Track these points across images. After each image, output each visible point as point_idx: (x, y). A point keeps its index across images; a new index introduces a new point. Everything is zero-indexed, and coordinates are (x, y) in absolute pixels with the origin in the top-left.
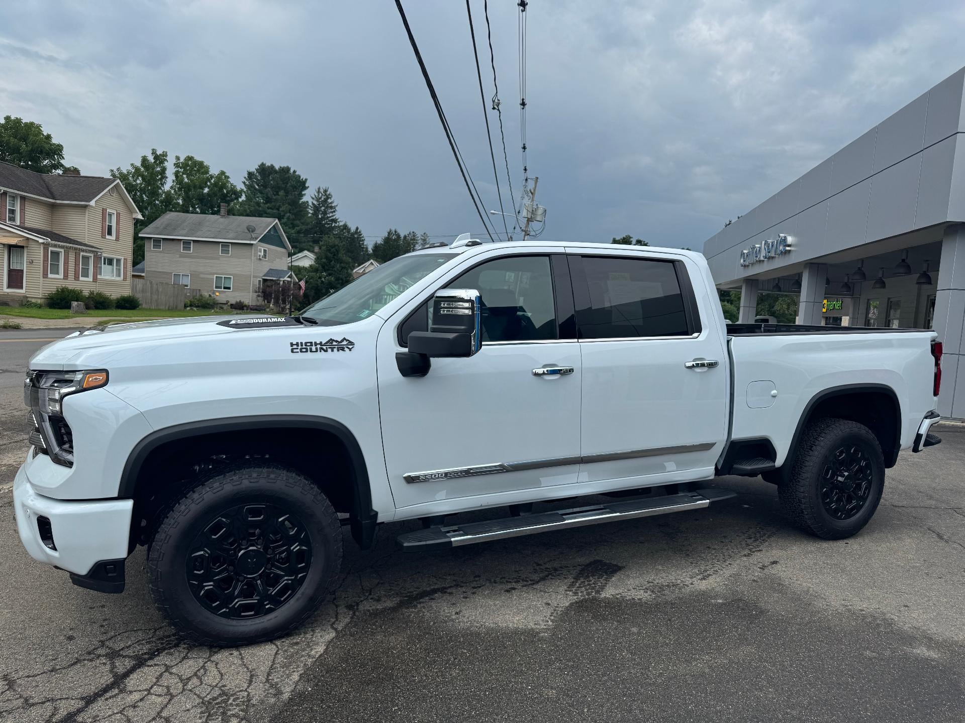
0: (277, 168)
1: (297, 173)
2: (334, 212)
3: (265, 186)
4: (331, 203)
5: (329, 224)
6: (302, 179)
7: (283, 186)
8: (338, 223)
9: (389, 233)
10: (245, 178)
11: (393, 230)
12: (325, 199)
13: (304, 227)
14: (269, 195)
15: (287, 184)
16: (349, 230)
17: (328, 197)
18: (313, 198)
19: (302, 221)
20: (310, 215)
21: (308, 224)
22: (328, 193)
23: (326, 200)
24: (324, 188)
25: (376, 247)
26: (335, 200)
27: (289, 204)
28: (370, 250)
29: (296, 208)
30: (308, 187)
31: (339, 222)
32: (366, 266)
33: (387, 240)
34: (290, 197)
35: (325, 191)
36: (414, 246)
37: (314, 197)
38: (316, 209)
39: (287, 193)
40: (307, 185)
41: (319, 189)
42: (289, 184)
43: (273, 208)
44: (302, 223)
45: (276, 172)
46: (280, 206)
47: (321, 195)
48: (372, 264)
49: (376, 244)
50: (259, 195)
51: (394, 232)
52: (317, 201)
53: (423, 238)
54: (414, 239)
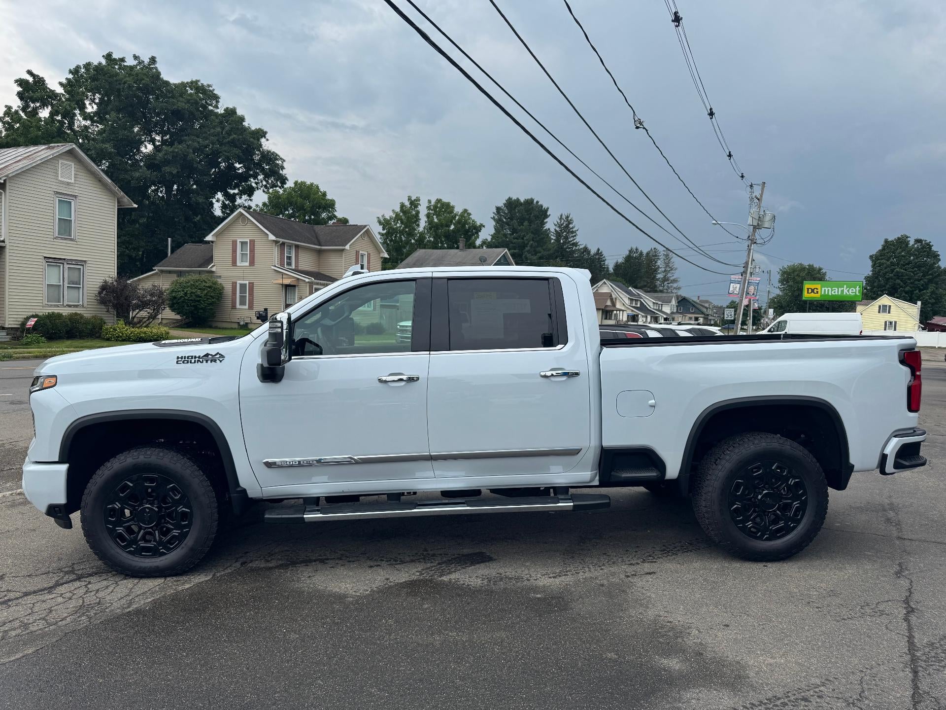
0: (522, 200)
1: (539, 203)
2: (575, 236)
3: (511, 219)
4: (572, 228)
5: (570, 248)
6: (544, 209)
7: (527, 217)
8: (578, 247)
9: (631, 251)
10: (494, 213)
11: (634, 248)
12: (566, 224)
13: (546, 253)
14: (515, 227)
15: (531, 214)
16: (589, 252)
17: (570, 222)
18: (555, 225)
19: (544, 247)
20: (552, 241)
21: (549, 250)
22: (570, 218)
23: (567, 226)
24: (566, 215)
25: (617, 267)
26: (576, 225)
27: (532, 233)
28: (611, 270)
29: (539, 236)
30: (550, 215)
31: (579, 245)
32: (599, 286)
33: (628, 258)
34: (533, 226)
35: (567, 217)
36: (656, 262)
37: (556, 223)
38: (559, 235)
39: (530, 222)
40: (548, 214)
41: (561, 216)
42: (533, 214)
43: (518, 237)
44: (544, 250)
45: (521, 204)
46: (524, 236)
47: (563, 221)
48: (605, 283)
49: (617, 263)
50: (507, 227)
51: (635, 250)
52: (559, 227)
53: (665, 254)
54: (656, 256)
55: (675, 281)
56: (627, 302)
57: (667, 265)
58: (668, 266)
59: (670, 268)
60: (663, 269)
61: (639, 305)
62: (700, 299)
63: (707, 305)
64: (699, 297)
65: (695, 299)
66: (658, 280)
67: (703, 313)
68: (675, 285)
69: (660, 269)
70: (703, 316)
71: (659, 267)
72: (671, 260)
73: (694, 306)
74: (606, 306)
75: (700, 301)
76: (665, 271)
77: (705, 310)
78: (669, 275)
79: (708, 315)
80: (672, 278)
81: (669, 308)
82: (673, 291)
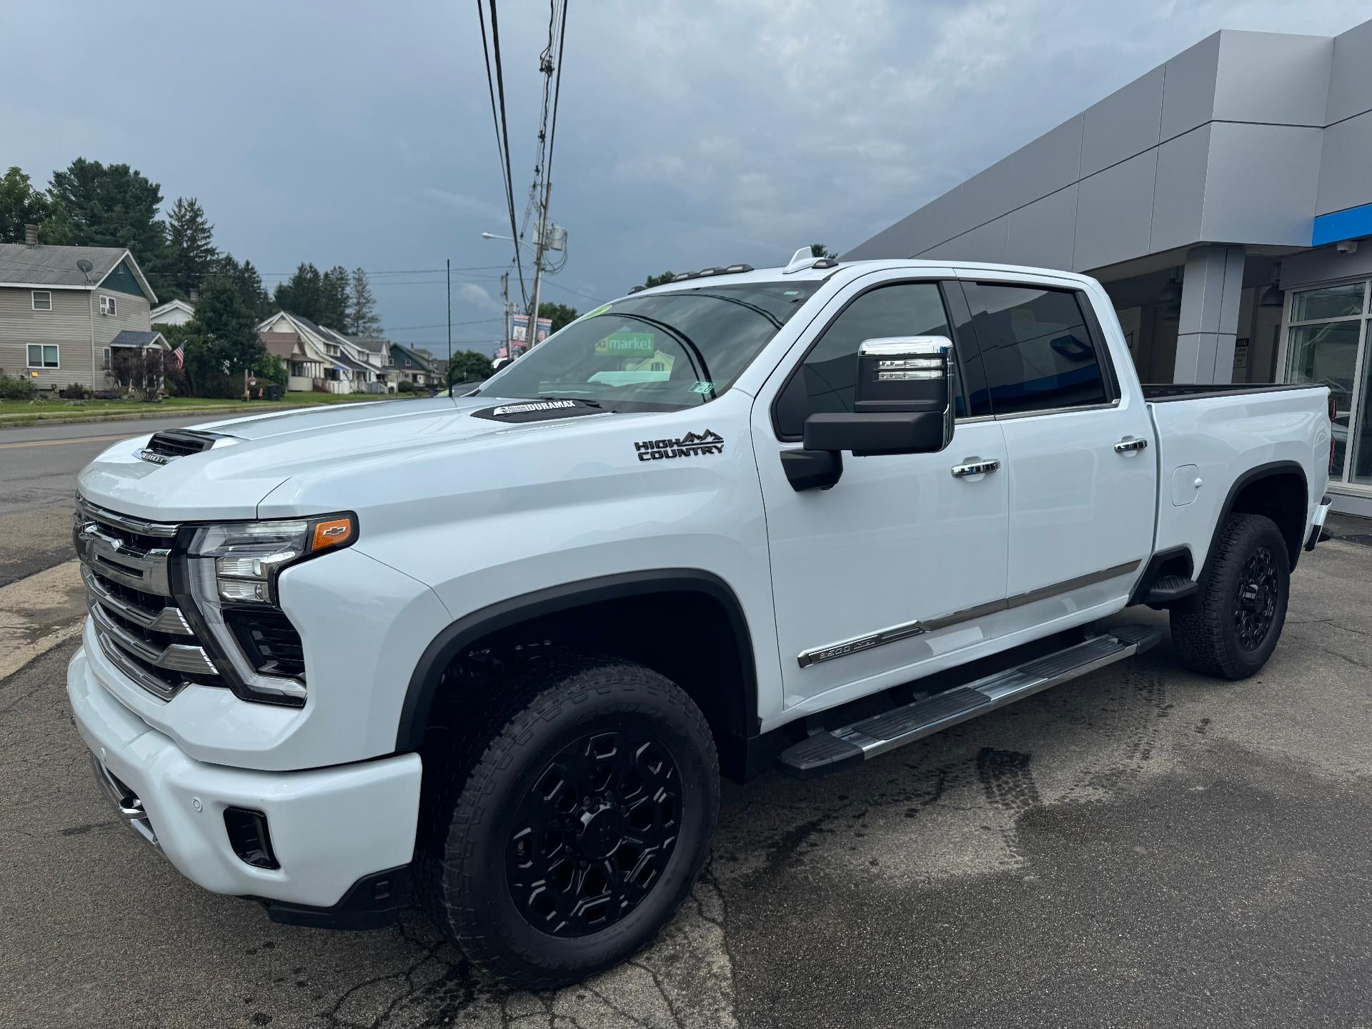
0: (105, 166)
1: (141, 175)
2: (209, 237)
3: (88, 197)
4: (202, 223)
5: (201, 257)
6: (151, 185)
7: (119, 196)
8: (216, 256)
9: (302, 269)
10: (50, 183)
11: (307, 265)
12: (191, 217)
13: (159, 263)
14: (96, 212)
15: (126, 192)
16: (235, 266)
17: (197, 213)
18: (171, 217)
19: (156, 252)
20: (168, 243)
21: (166, 257)
22: (196, 207)
23: (193, 219)
24: (189, 199)
25: (281, 292)
26: (209, 218)
27: (132, 225)
28: (272, 296)
29: (144, 232)
30: (162, 198)
31: (218, 254)
32: (274, 322)
33: (299, 280)
34: (132, 214)
35: (192, 204)
36: (343, 289)
37: (172, 213)
38: (178, 233)
39: (127, 207)
40: (160, 195)
41: (180, 201)
42: (130, 193)
43: (104, 232)
44: (156, 256)
45: (105, 173)
46: (116, 230)
47: (183, 210)
48: (282, 317)
49: (281, 287)
50: (78, 211)
51: (308, 268)
52: (179, 219)
53: (357, 277)
54: (342, 279)
55: (374, 319)
56: (322, 348)
57: (360, 294)
58: (362, 296)
59: (365, 299)
60: (355, 301)
61: (339, 355)
62: (415, 347)
63: (426, 356)
64: (412, 345)
65: (409, 347)
66: (348, 316)
67: (423, 368)
68: (375, 326)
69: (351, 301)
70: (423, 372)
71: (348, 297)
72: (367, 288)
73: (409, 357)
74: (293, 355)
75: (416, 350)
76: (358, 303)
77: (425, 364)
78: (365, 310)
79: (430, 371)
80: (369, 315)
81: (379, 360)
82: (373, 335)
